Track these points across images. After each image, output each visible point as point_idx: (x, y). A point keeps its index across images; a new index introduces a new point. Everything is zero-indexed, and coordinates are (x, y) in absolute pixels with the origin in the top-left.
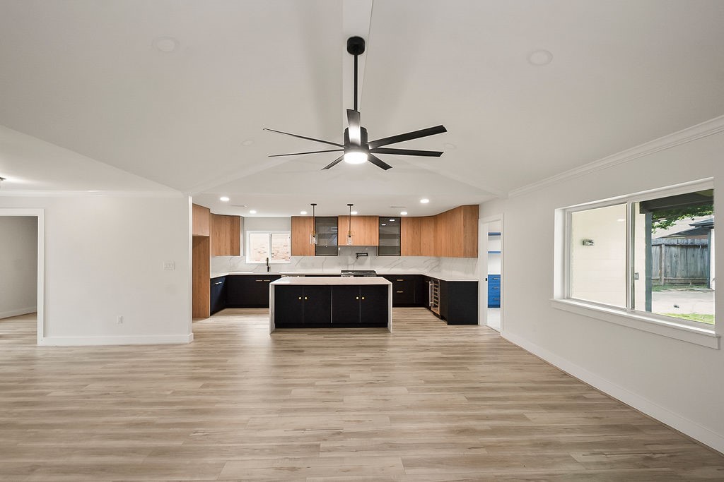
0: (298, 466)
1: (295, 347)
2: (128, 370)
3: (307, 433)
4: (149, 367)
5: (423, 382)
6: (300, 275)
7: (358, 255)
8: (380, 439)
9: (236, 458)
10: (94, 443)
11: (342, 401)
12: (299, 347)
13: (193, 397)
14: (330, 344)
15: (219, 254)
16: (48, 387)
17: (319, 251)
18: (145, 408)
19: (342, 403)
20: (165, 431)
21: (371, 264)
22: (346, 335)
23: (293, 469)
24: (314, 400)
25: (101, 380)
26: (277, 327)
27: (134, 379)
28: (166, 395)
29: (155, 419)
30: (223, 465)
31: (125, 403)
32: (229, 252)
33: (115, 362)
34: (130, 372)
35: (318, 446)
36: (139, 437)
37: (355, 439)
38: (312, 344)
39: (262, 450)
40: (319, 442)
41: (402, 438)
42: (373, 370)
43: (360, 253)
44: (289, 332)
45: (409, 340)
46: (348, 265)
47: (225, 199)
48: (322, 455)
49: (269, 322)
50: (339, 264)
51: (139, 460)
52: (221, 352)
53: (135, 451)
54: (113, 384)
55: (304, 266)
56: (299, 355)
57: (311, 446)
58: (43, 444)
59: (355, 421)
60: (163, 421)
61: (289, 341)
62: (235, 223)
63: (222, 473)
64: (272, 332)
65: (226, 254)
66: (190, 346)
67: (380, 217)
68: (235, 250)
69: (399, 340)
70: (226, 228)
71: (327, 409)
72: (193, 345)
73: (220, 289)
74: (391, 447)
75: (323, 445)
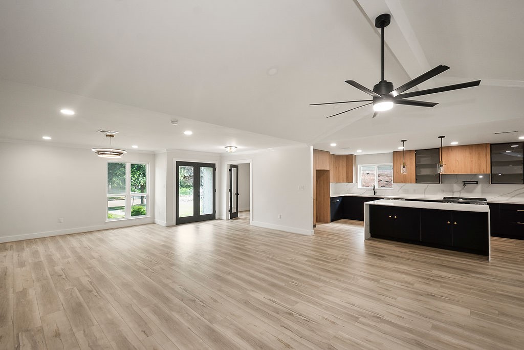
0: (337, 323)
1: (379, 253)
2: (277, 243)
3: (355, 308)
4: (287, 244)
5: (497, 312)
6: (402, 199)
7: (465, 183)
8: (412, 335)
9: (305, 303)
10: (252, 271)
11: (396, 299)
12: (380, 253)
13: (299, 265)
14: (411, 257)
15: (338, 181)
16: (246, 243)
17: (419, 179)
18: (276, 263)
19: (394, 300)
20: (279, 276)
21: (483, 192)
22: (433, 254)
23: (334, 323)
24: (372, 291)
25: (265, 245)
26: (372, 236)
27: (278, 248)
28: (288, 260)
29: (279, 270)
30: (297, 303)
31: (269, 258)
32: (345, 180)
33: (274, 238)
34: (278, 245)
35: (358, 318)
36: (268, 275)
37: (388, 326)
38: (393, 254)
39: (321, 305)
40: (359, 317)
41: (434, 344)
42: (442, 286)
43: (468, 181)
44: (380, 241)
45: (510, 272)
46: (453, 192)
47: (333, 145)
48: (357, 324)
49: (363, 231)
50: (443, 191)
51: (264, 285)
52: (326, 244)
53: (264, 280)
54: (269, 248)
55: (406, 191)
56: (379, 259)
57: (352, 316)
58: (236, 265)
59: (397, 316)
60: (281, 271)
61: (377, 247)
62: (349, 160)
63: (295, 306)
64: (367, 239)
65: (343, 182)
66: (311, 237)
67: (492, 145)
68: (349, 179)
69: (496, 270)
70: (343, 163)
71: (379, 300)
72: (314, 237)
73: (338, 205)
74: (418, 344)
75: (362, 319)
